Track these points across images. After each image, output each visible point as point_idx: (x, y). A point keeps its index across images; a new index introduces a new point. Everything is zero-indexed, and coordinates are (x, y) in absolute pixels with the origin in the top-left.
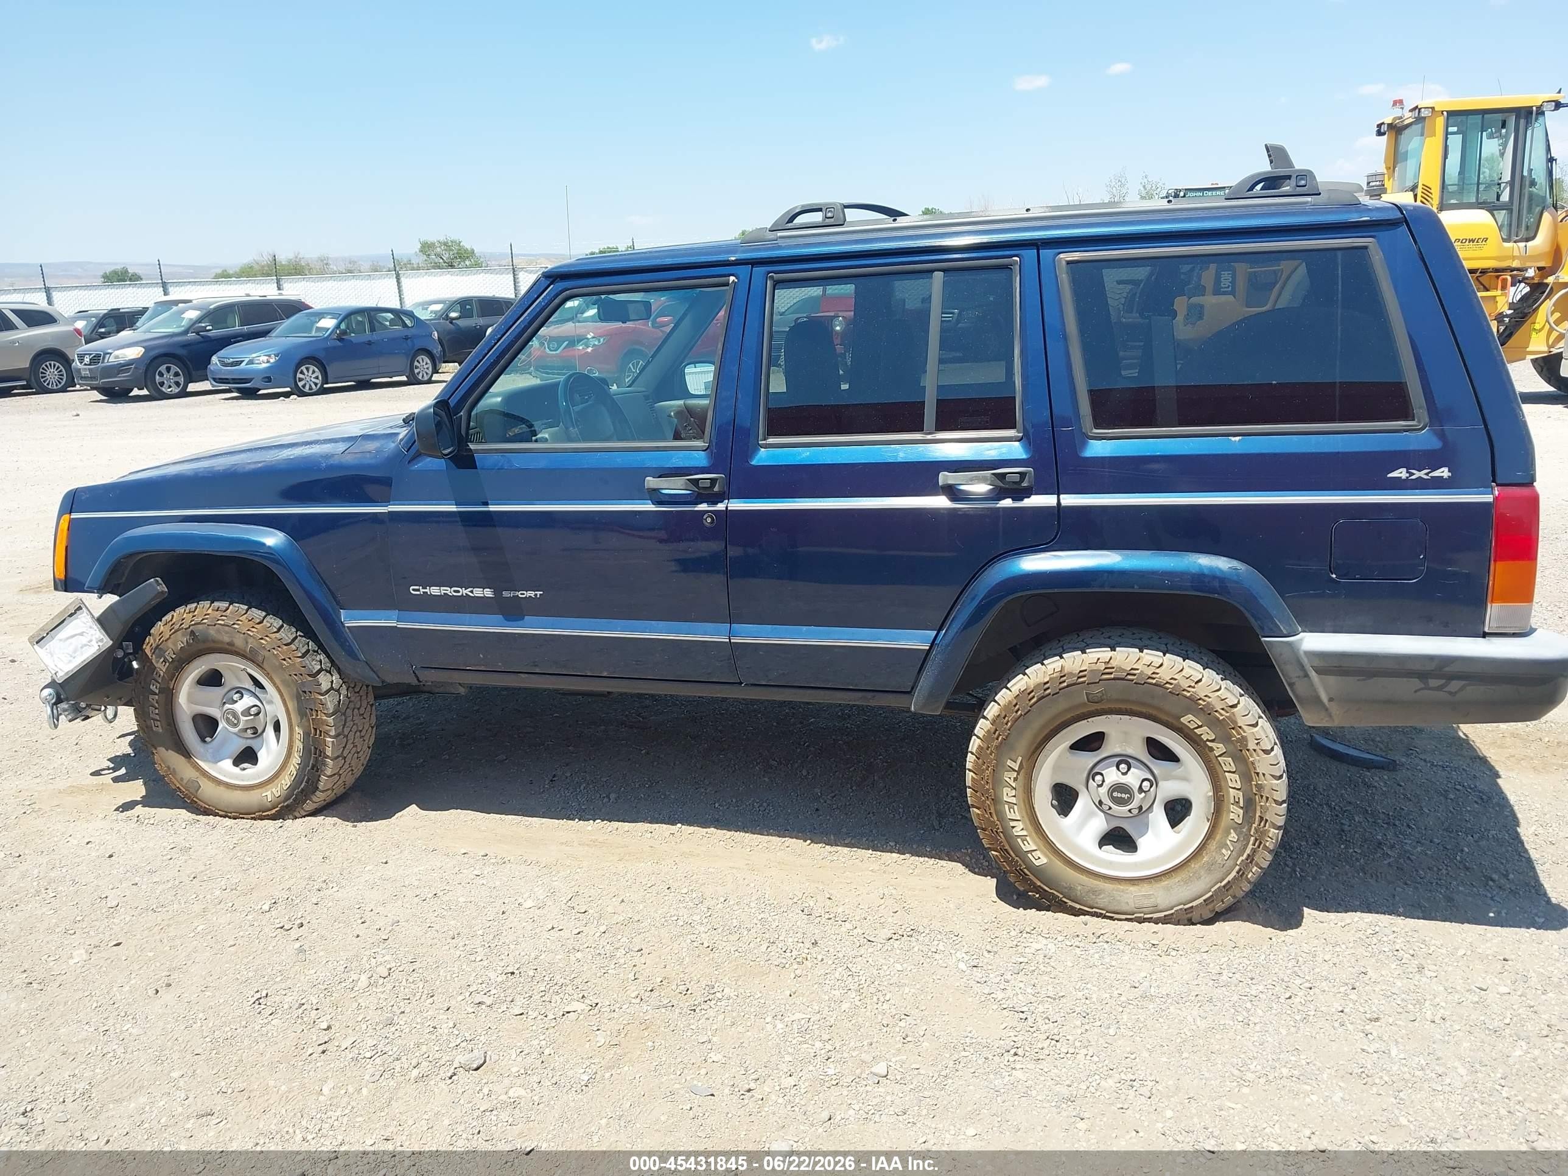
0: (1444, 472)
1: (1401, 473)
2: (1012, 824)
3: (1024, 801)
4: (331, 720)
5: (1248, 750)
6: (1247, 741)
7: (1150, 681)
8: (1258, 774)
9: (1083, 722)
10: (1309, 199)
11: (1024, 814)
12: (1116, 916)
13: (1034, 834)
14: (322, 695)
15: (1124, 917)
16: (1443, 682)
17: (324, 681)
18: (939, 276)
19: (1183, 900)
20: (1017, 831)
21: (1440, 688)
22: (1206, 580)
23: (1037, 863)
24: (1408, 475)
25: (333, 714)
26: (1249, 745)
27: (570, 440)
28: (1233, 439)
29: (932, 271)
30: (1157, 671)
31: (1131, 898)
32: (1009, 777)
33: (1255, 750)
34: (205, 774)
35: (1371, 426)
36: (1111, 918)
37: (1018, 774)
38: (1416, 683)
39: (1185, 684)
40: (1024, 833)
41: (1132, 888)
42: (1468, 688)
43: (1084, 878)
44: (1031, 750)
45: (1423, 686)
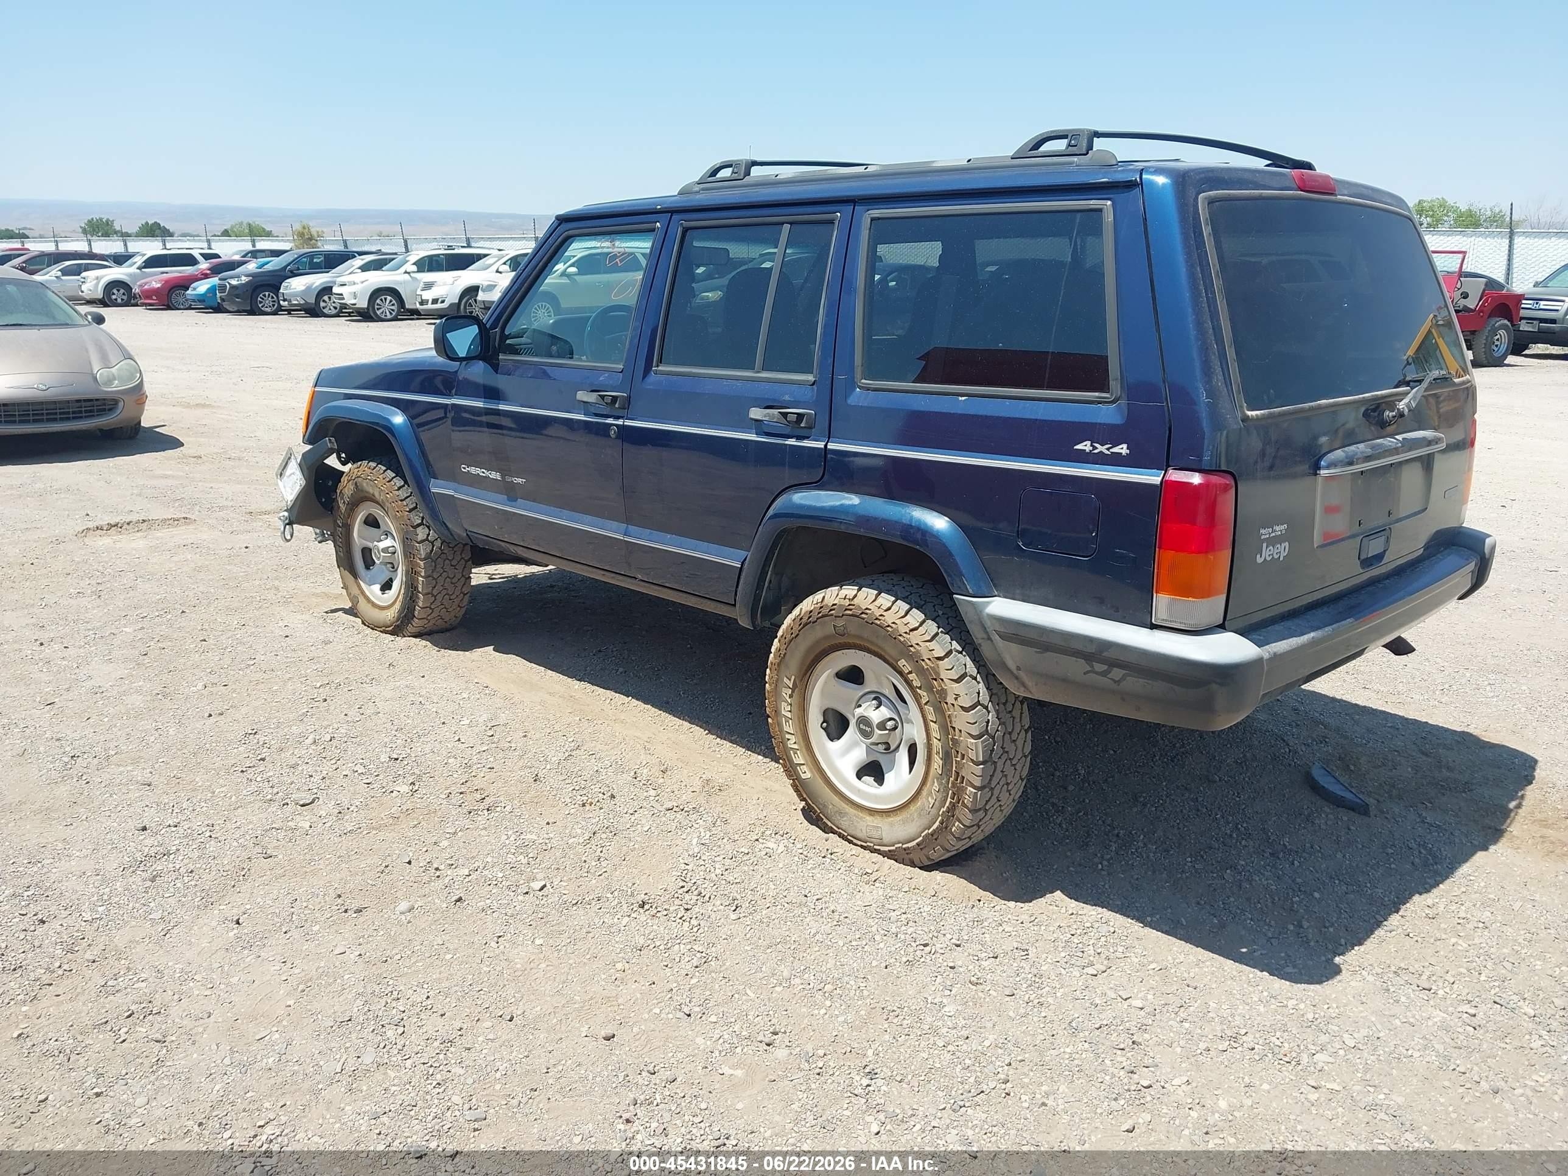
0: (1123, 449)
1: (1085, 446)
2: (788, 736)
3: (799, 718)
4: (422, 563)
5: (946, 703)
6: (946, 694)
7: (876, 621)
8: (954, 728)
9: (837, 653)
10: (1075, 159)
11: (798, 730)
12: (855, 841)
13: (804, 750)
14: (419, 543)
15: (859, 843)
16: (1105, 667)
17: (422, 532)
18: (787, 227)
19: (901, 839)
20: (791, 744)
21: (1104, 674)
22: (912, 531)
23: (803, 776)
24: (1091, 448)
25: (425, 559)
26: (948, 698)
27: (551, 356)
28: (960, 398)
29: (783, 224)
30: (884, 614)
31: (865, 826)
32: (786, 693)
33: (953, 705)
34: (363, 593)
35: (1071, 395)
36: (850, 842)
37: (793, 692)
38: (1081, 665)
39: (902, 629)
40: (796, 746)
41: (869, 818)
42: (1128, 678)
43: (836, 799)
44: (802, 673)
45: (1090, 669)
